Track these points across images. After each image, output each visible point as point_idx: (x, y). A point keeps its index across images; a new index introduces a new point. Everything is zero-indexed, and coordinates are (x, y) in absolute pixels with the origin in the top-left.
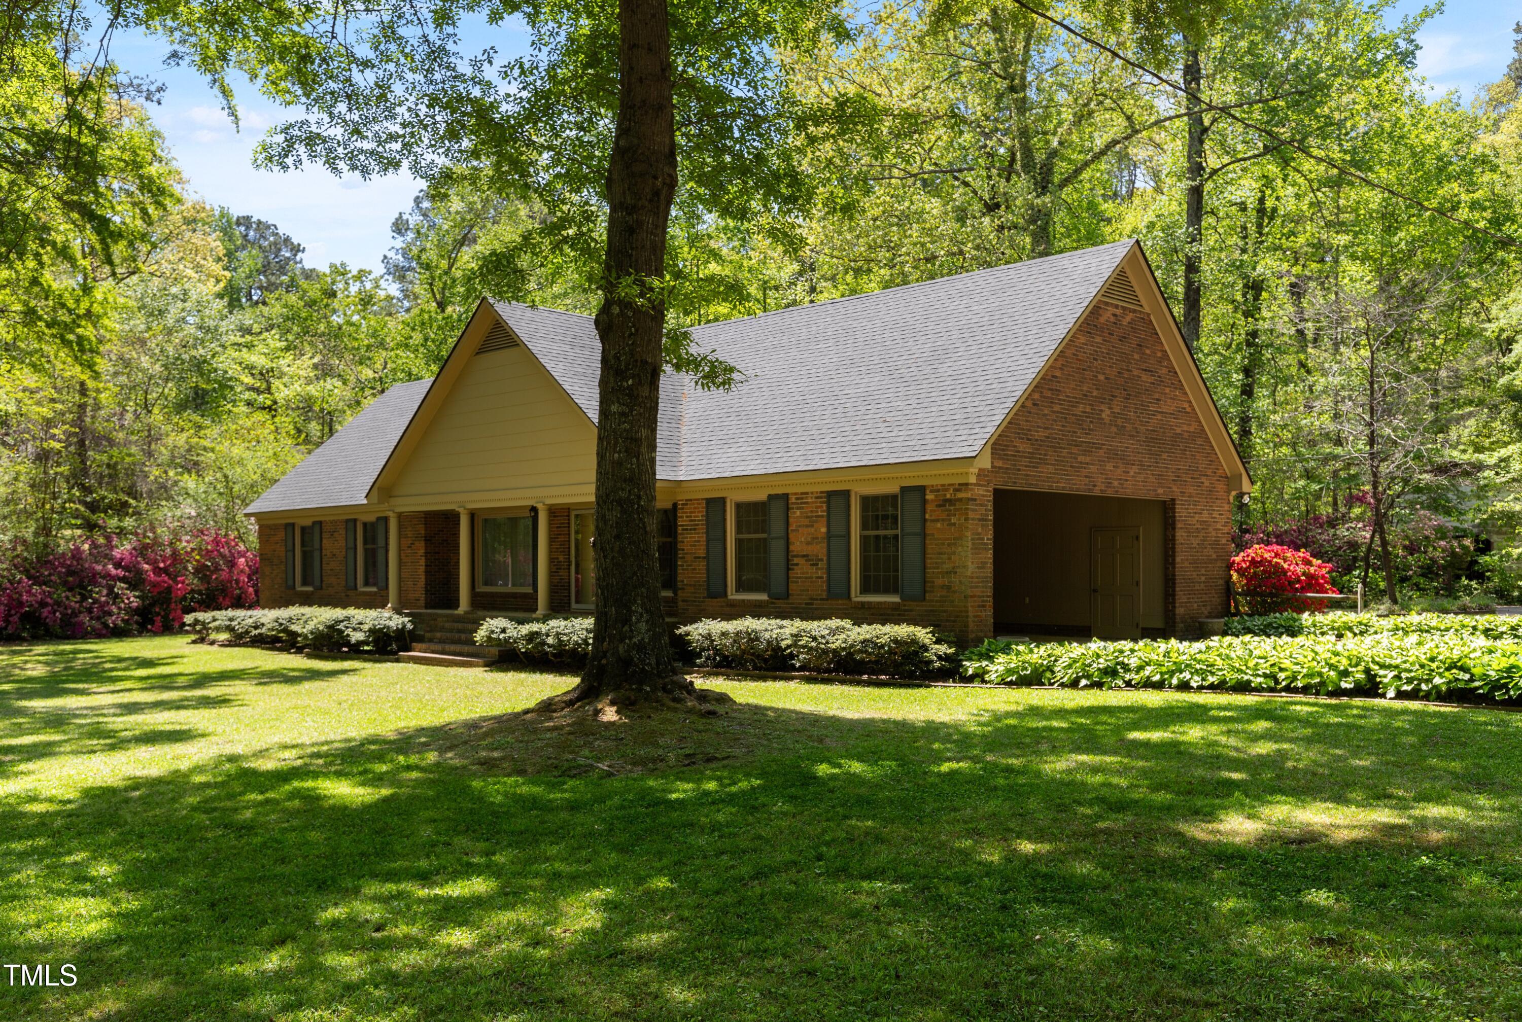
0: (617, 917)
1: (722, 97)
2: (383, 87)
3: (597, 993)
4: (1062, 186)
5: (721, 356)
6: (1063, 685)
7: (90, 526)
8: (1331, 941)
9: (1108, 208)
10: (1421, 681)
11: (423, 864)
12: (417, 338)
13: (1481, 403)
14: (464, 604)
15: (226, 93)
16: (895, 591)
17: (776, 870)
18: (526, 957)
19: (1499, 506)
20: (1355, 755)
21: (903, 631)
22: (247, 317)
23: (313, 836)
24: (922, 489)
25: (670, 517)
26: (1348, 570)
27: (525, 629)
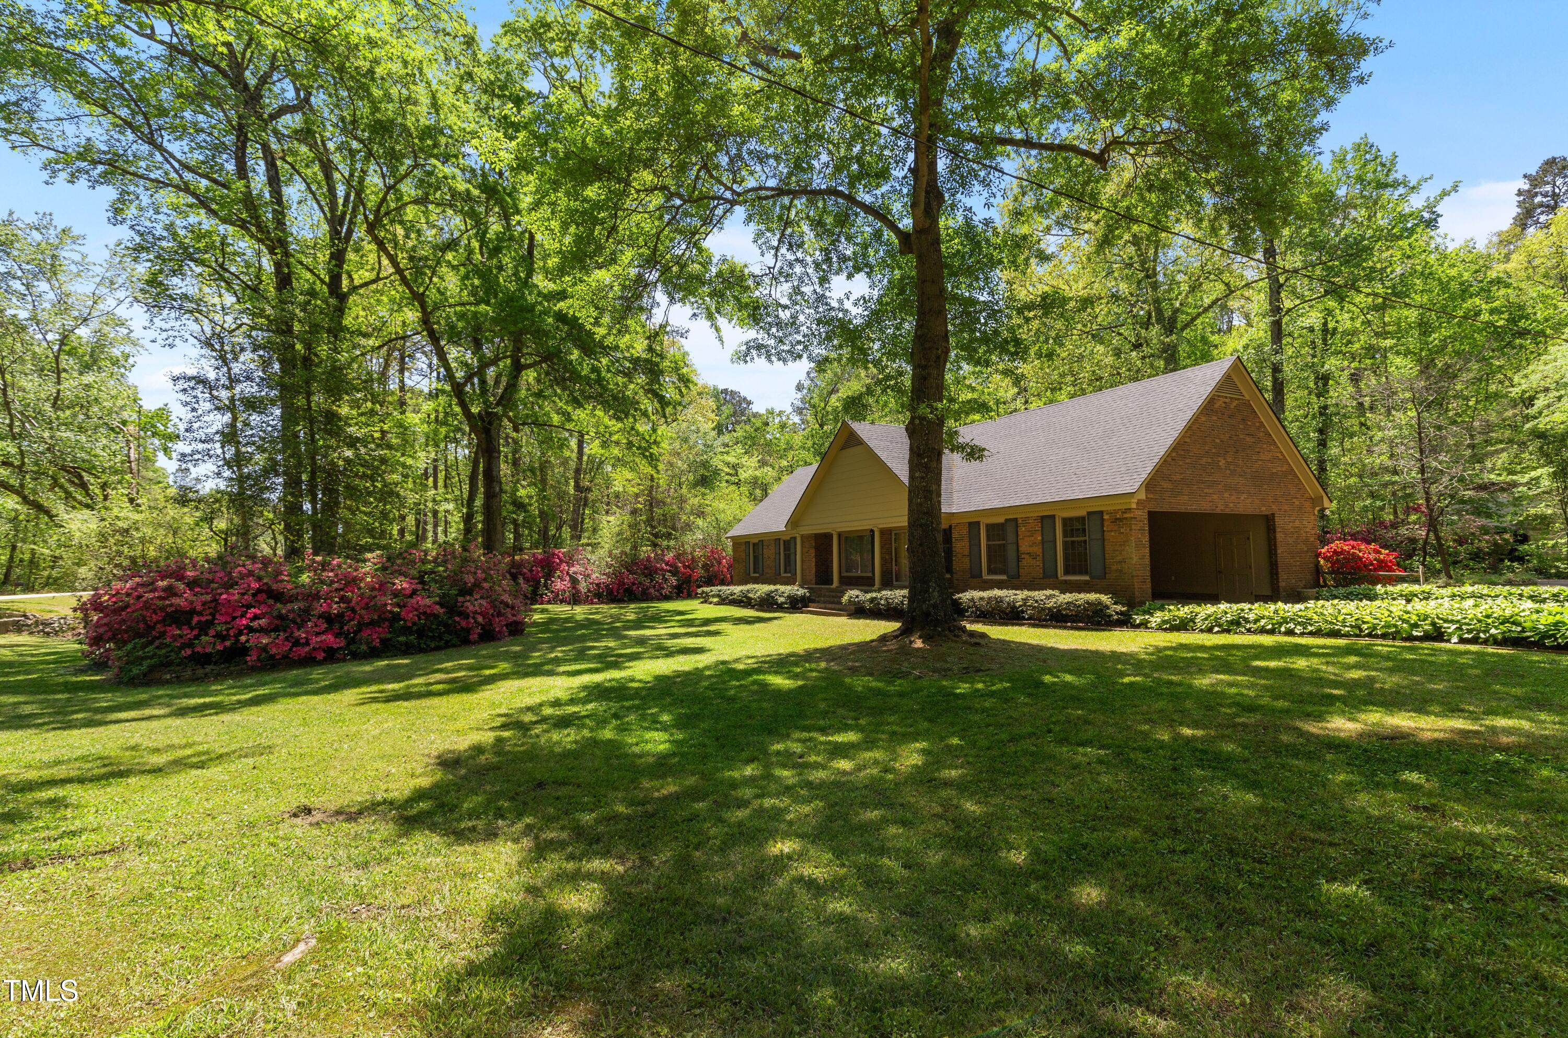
0: (930, 759)
1: (973, 302)
2: (794, 317)
3: (922, 803)
4: (1183, 329)
5: (976, 442)
6: (1202, 631)
7: (655, 545)
8: (1425, 808)
9: (1215, 338)
10: (1479, 631)
11: (822, 722)
12: (810, 443)
13: (1511, 441)
14: (836, 583)
15: (717, 330)
16: (1086, 573)
17: (1022, 737)
18: (881, 778)
19: (1532, 511)
20: (1430, 682)
21: (1092, 597)
22: (726, 438)
23: (765, 705)
24: (1101, 513)
25: (948, 533)
26: (1410, 557)
27: (869, 596)
